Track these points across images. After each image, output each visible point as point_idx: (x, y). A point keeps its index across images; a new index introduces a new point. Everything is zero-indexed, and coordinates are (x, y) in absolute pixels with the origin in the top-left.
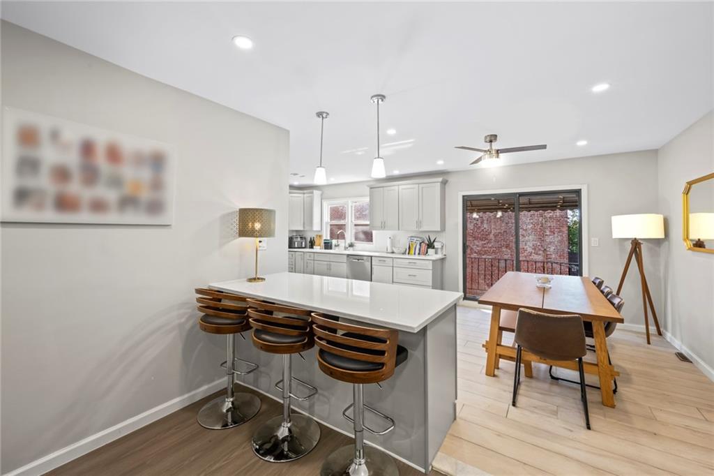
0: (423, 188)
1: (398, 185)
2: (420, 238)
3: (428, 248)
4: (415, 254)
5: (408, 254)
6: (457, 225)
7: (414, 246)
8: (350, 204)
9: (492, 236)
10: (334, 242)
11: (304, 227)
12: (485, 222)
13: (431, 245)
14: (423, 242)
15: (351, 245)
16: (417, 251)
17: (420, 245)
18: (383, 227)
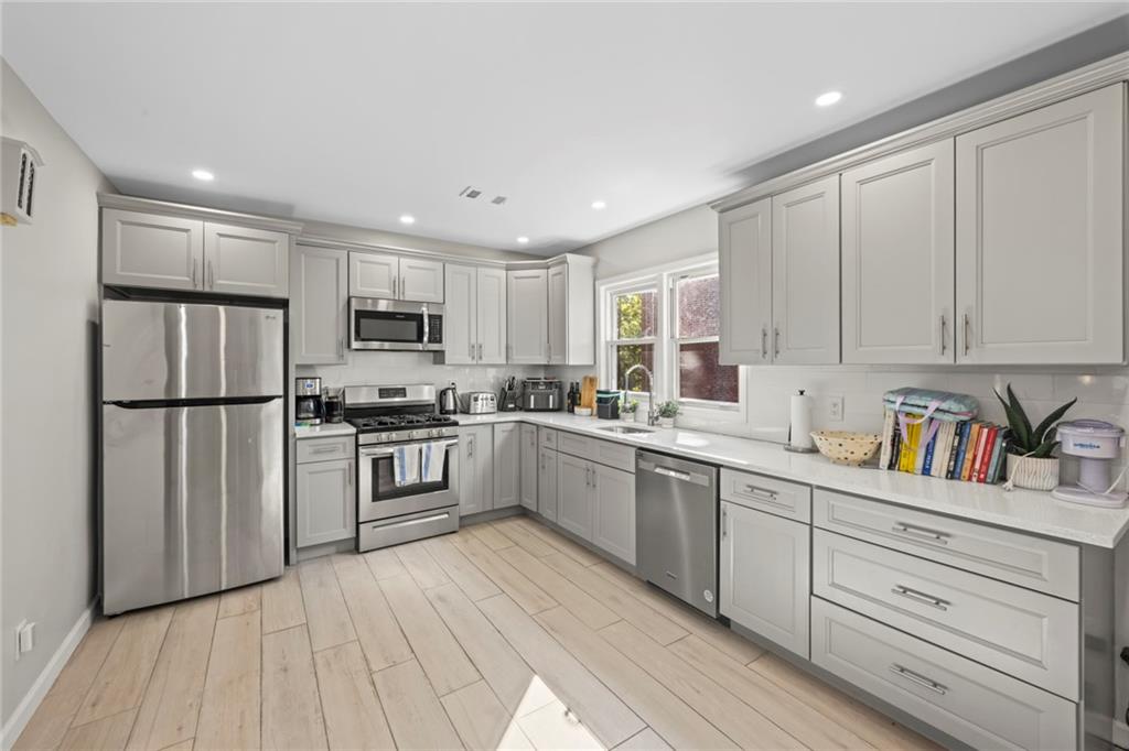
0: (980, 150)
1: (839, 171)
2: (960, 399)
3: (1011, 452)
4: (927, 471)
5: (891, 466)
7: (924, 437)
8: (666, 284)
10: (628, 397)
11: (550, 356)
14: (974, 419)
15: (668, 412)
16: (941, 459)
17: (962, 433)
18: (771, 348)
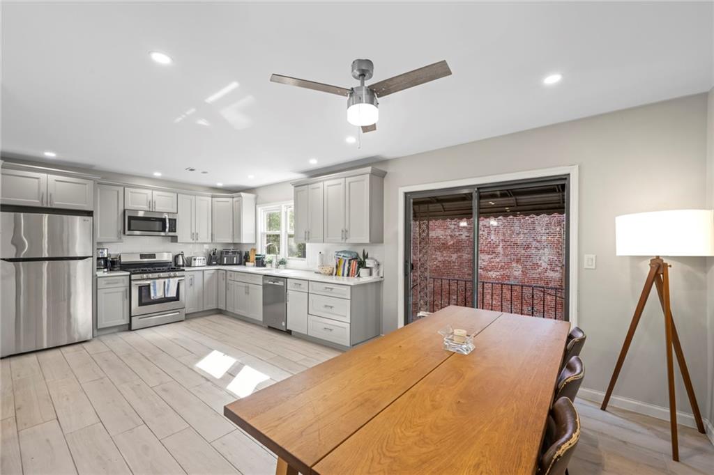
0: (350, 182)
1: (323, 182)
2: (349, 253)
3: (359, 268)
4: (343, 275)
5: (336, 274)
6: (397, 234)
7: (342, 264)
9: (500, 249)
10: (268, 257)
11: (233, 239)
12: (493, 232)
13: (362, 264)
14: (352, 259)
15: (283, 262)
16: (346, 272)
17: (349, 263)
18: (308, 238)
